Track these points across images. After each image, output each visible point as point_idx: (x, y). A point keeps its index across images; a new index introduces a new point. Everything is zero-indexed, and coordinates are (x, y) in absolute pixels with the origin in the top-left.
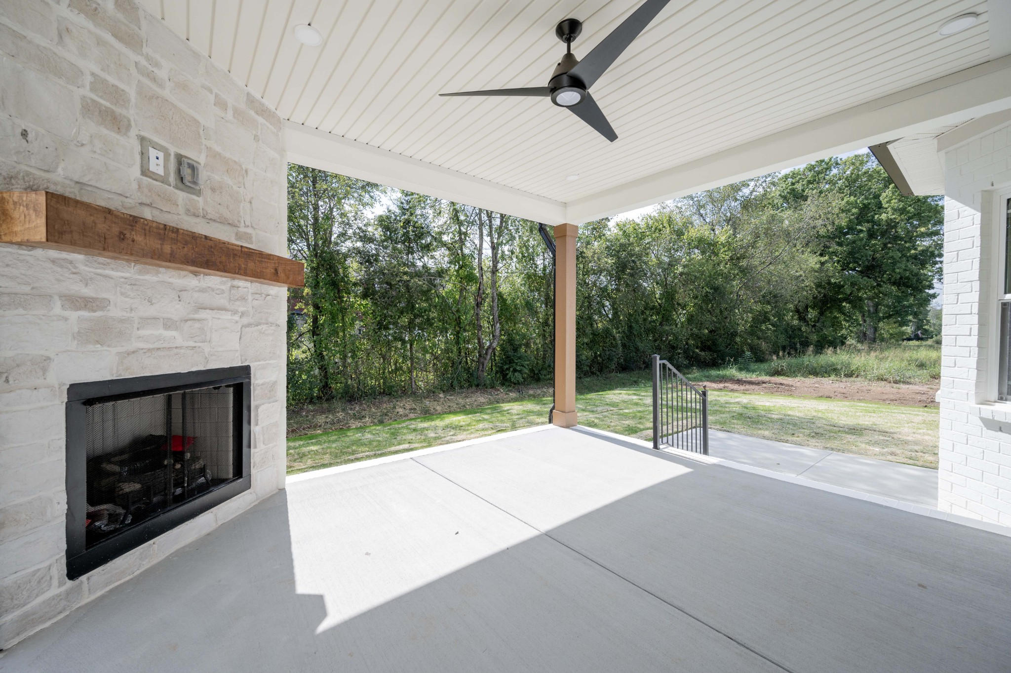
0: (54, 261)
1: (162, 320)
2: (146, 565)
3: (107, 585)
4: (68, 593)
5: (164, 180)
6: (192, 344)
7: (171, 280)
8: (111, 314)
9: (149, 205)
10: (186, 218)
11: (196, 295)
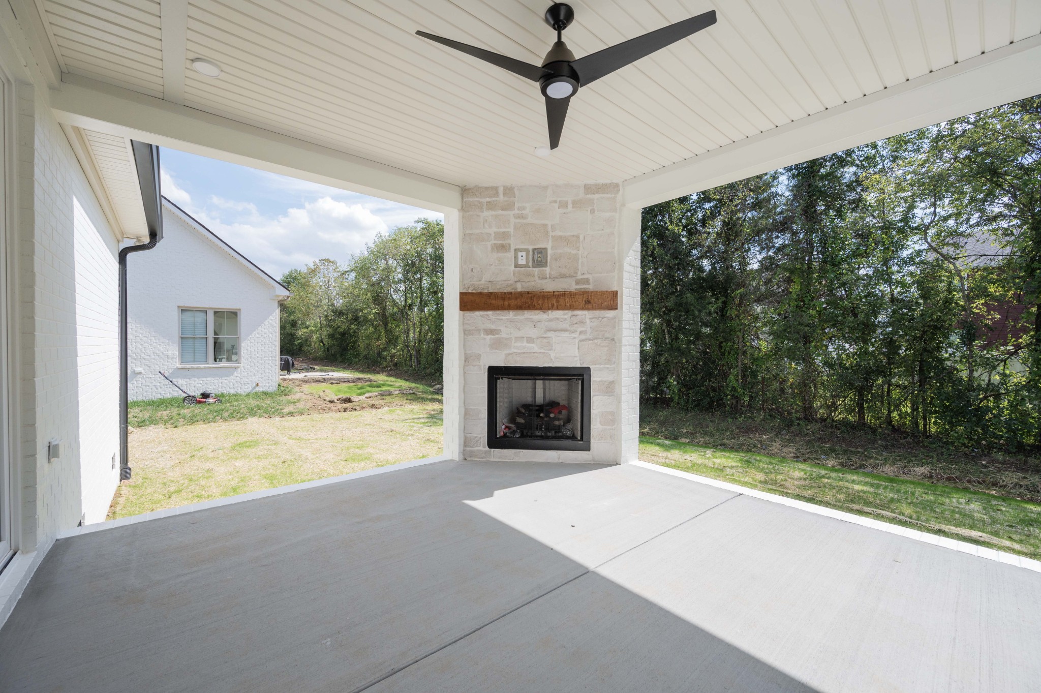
0: (482, 316)
1: (525, 338)
2: (517, 459)
3: (500, 458)
4: (486, 452)
5: (526, 266)
6: (542, 351)
7: (531, 317)
8: (502, 336)
9: (519, 281)
10: (540, 281)
11: (547, 323)
